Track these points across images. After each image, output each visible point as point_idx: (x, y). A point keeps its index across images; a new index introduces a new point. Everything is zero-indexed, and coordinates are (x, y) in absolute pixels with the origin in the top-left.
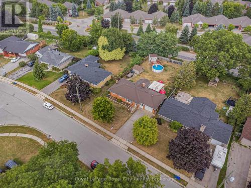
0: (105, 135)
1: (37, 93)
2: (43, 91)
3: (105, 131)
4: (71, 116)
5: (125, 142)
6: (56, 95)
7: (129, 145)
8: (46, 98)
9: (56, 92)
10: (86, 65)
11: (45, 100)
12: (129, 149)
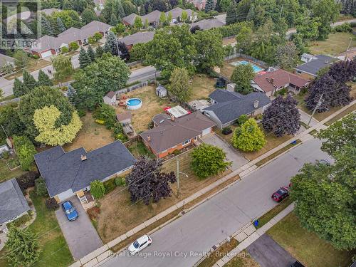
8: (111, 249)
9: (104, 229)
10: (83, 158)
11: (114, 252)
12: (258, 165)
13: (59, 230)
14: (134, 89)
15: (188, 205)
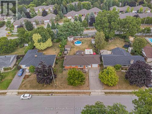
0: (84, 93)
1: (6, 93)
2: (10, 89)
3: (82, 91)
4: (50, 94)
5: (100, 91)
6: (25, 86)
7: (103, 91)
8: (18, 92)
9: (23, 84)
10: (35, 56)
11: (18, 94)
12: (106, 93)
13: (13, 77)
14: (84, 37)
15: (56, 93)
